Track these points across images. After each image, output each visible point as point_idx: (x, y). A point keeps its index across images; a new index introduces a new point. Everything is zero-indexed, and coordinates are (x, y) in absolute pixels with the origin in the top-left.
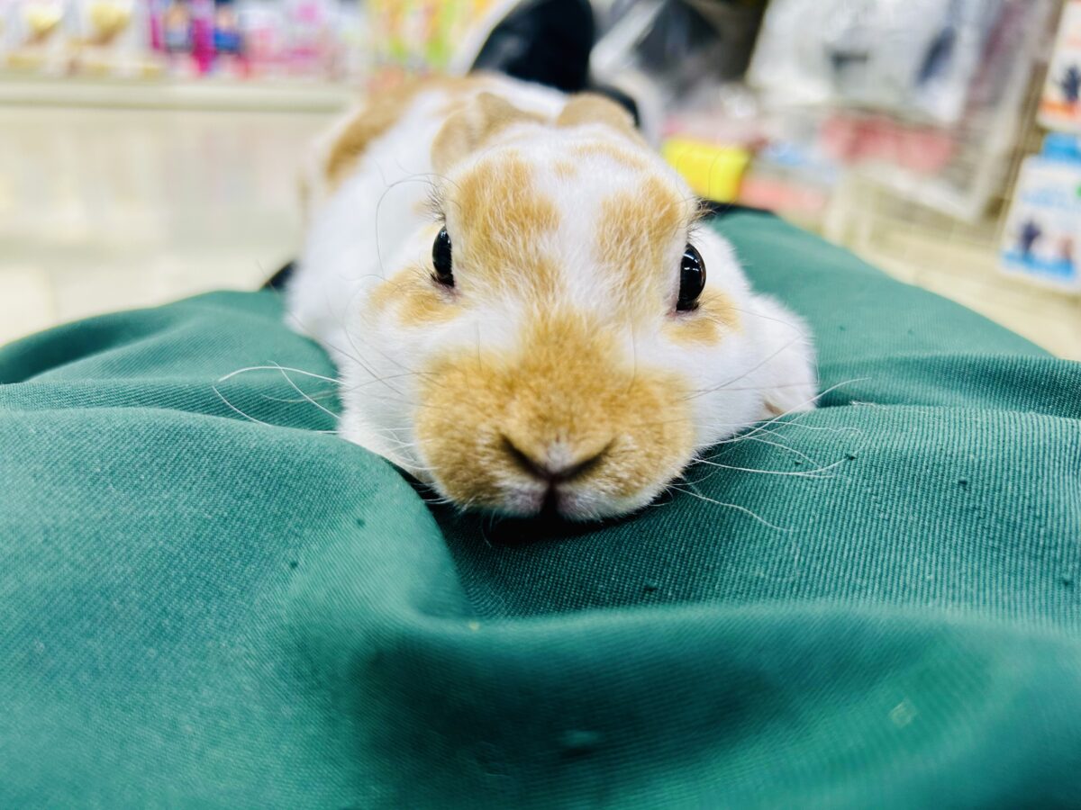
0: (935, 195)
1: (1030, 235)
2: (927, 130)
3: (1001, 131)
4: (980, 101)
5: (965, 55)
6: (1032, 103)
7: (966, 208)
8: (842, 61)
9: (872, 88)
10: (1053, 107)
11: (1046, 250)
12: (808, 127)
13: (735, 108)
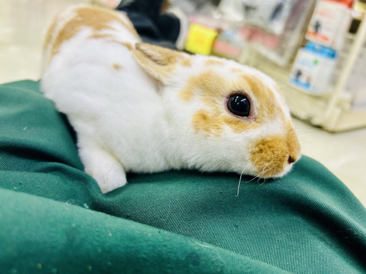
0: (273, 56)
1: (299, 74)
2: (272, 35)
3: (294, 39)
4: (289, 27)
5: (286, 12)
6: (305, 31)
7: (282, 61)
8: (248, 9)
9: (256, 19)
10: (310, 33)
11: (303, 79)
12: (236, 27)
13: (216, 15)
